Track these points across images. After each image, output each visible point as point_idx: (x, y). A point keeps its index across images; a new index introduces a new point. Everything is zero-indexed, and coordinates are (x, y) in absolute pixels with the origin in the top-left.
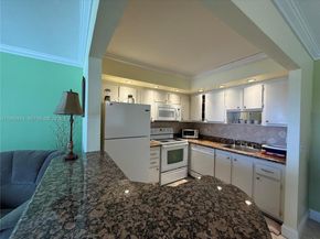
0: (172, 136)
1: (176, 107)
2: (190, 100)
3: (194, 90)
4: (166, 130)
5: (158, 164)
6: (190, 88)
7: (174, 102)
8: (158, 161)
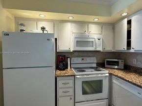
0: (95, 65)
1: (96, 37)
2: (114, 29)
3: (115, 16)
4: (88, 60)
5: (72, 93)
6: (110, 15)
7: (94, 33)
8: (72, 90)
